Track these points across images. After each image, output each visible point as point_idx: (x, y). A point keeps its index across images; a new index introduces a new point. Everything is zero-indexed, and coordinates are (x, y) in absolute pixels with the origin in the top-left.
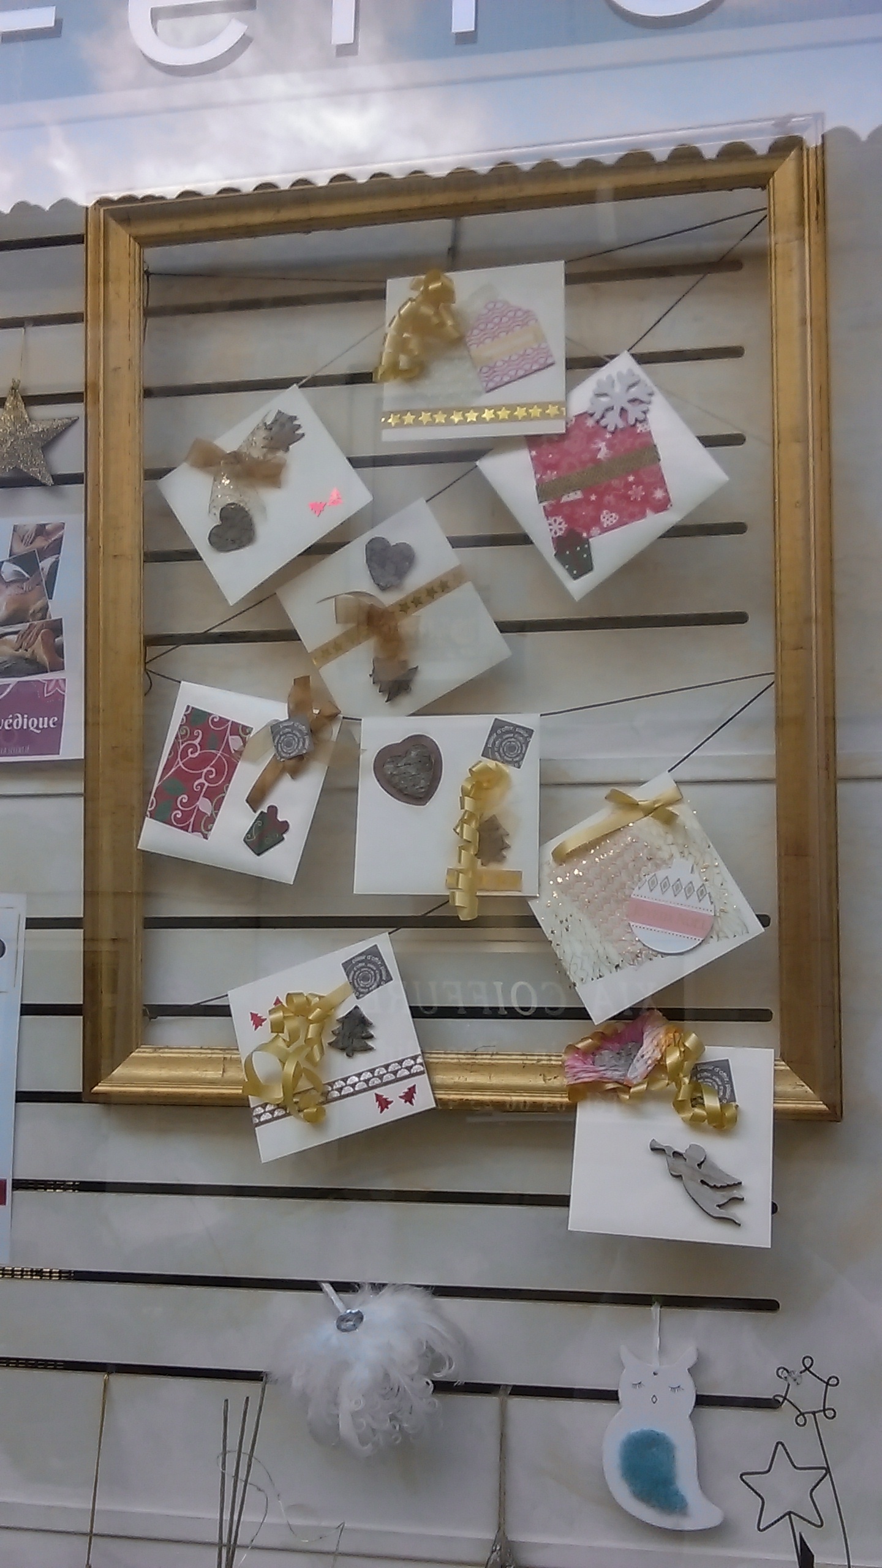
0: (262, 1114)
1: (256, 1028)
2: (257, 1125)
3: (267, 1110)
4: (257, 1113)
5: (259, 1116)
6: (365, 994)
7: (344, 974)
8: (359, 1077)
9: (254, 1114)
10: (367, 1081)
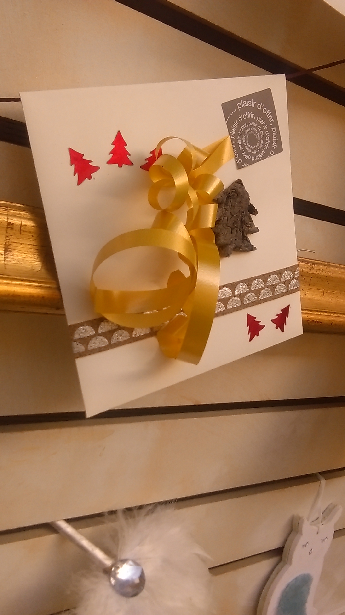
0: (91, 337)
1: (80, 182)
2: (81, 355)
3: (100, 331)
4: (83, 335)
5: (85, 341)
6: (250, 163)
7: (224, 123)
8: (233, 290)
9: (77, 336)
10: (241, 296)
